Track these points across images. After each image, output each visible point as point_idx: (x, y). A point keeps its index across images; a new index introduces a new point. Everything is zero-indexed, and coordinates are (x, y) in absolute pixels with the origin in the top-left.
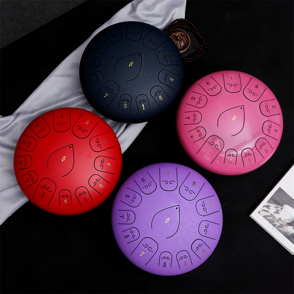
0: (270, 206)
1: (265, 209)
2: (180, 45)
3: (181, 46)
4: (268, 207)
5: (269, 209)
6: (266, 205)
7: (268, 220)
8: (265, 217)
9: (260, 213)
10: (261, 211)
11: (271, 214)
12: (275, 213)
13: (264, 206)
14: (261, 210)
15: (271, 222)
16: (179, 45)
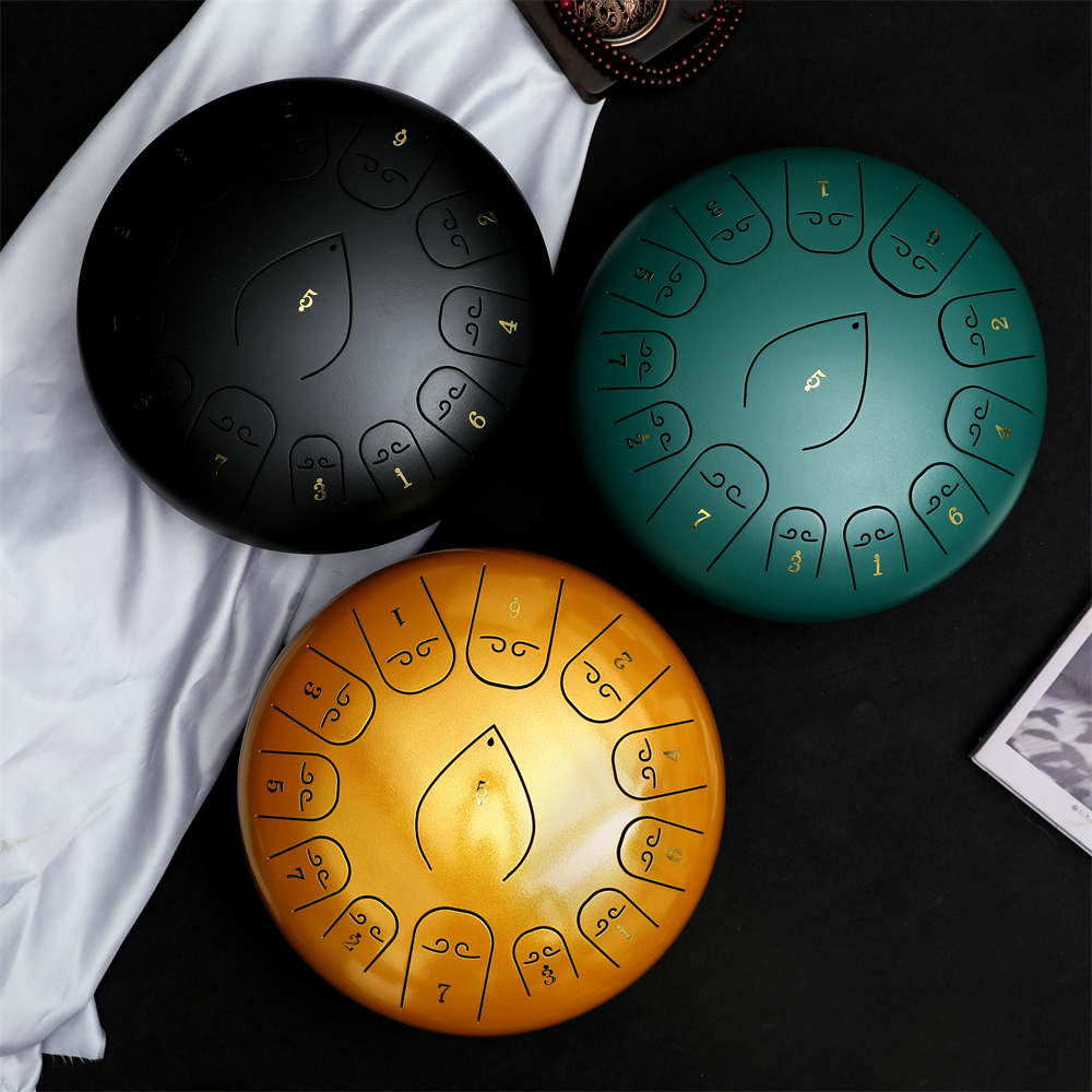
0: (1059, 712)
1: (1039, 724)
2: (622, 8)
3: (626, 16)
4: (1049, 715)
5: (1055, 723)
6: (1041, 708)
7: (1051, 772)
8: (1038, 760)
9: (1017, 744)
10: (1020, 738)
11: (1066, 747)
12: (1082, 739)
13: (1032, 715)
14: (1021, 731)
15: (1066, 780)
16: (618, 9)
